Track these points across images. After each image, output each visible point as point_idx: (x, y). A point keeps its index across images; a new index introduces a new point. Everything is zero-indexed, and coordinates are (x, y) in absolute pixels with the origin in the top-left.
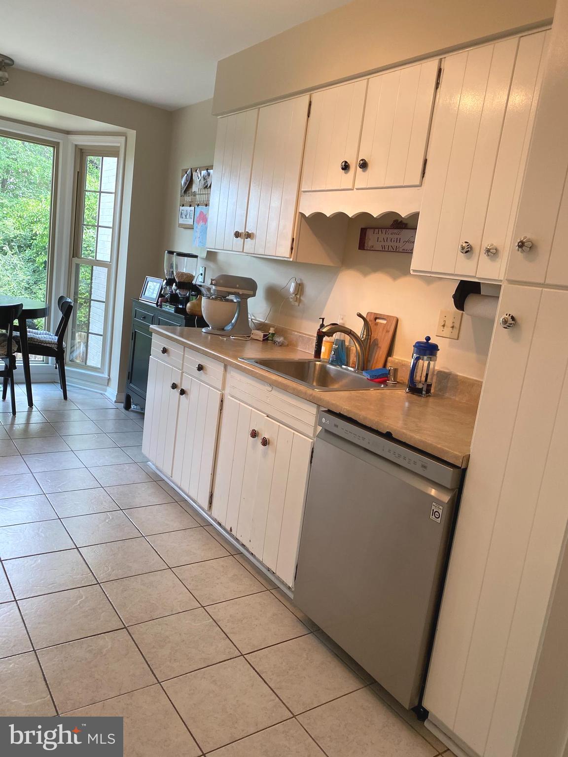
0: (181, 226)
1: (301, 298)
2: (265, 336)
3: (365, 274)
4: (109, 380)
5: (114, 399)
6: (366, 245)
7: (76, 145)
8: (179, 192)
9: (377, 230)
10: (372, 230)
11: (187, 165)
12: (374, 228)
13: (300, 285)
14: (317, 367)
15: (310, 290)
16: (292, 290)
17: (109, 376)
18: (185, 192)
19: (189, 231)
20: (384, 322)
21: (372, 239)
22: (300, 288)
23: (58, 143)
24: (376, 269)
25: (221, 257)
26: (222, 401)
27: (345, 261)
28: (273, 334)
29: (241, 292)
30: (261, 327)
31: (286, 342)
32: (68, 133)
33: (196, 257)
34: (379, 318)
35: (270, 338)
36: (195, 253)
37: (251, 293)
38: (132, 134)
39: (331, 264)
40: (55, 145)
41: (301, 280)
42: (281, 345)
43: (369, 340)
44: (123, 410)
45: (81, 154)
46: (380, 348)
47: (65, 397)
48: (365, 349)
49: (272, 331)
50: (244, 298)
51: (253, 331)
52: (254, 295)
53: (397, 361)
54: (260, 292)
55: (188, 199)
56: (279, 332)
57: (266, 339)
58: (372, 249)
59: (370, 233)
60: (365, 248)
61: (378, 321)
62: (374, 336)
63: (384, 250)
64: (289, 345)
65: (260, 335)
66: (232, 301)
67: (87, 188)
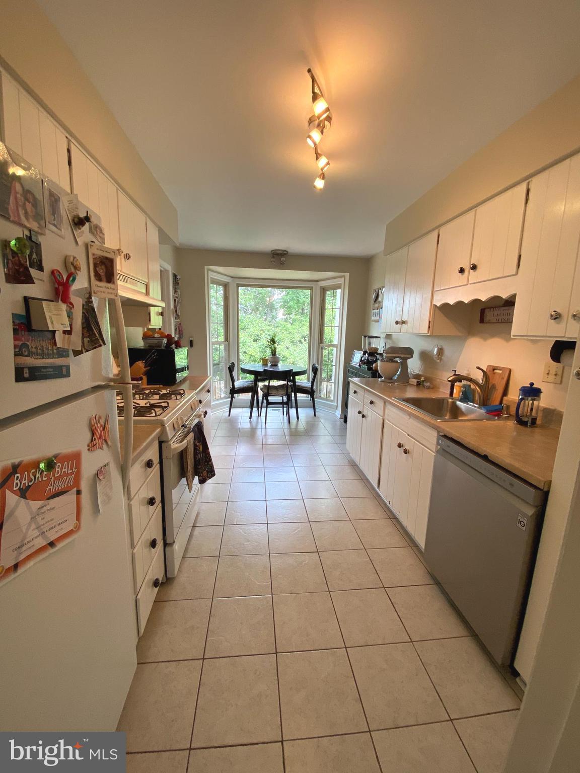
0: (373, 321)
1: (442, 358)
2: (418, 382)
3: (485, 340)
4: (337, 406)
5: (339, 417)
6: (485, 319)
7: (321, 287)
8: (372, 302)
9: (492, 310)
10: (489, 310)
11: (376, 287)
12: (490, 308)
13: (440, 349)
14: (450, 403)
15: (447, 352)
16: (435, 352)
17: (337, 404)
18: (375, 302)
19: (377, 323)
20: (500, 372)
21: (489, 315)
22: (441, 351)
23: (313, 287)
24: (493, 335)
25: (394, 337)
26: (383, 423)
27: (470, 332)
28: (423, 381)
29: (402, 356)
30: (417, 376)
31: (432, 386)
32: (317, 281)
33: (379, 337)
34: (496, 369)
35: (421, 384)
36: (379, 336)
37: (410, 356)
38: (347, 275)
39: (460, 334)
40: (311, 288)
41: (442, 346)
42: (429, 388)
43: (487, 385)
44: (343, 423)
45: (324, 290)
46: (497, 390)
47: (315, 415)
48: (485, 391)
49: (422, 379)
50: (405, 360)
51: (411, 380)
52: (412, 357)
53: (510, 399)
54: (416, 355)
55: (376, 305)
56: (427, 380)
57: (419, 384)
58: (489, 322)
59: (487, 312)
60: (485, 322)
61: (495, 371)
62: (492, 382)
63: (498, 322)
64: (434, 388)
65: (414, 381)
66: (397, 362)
67: (326, 308)
